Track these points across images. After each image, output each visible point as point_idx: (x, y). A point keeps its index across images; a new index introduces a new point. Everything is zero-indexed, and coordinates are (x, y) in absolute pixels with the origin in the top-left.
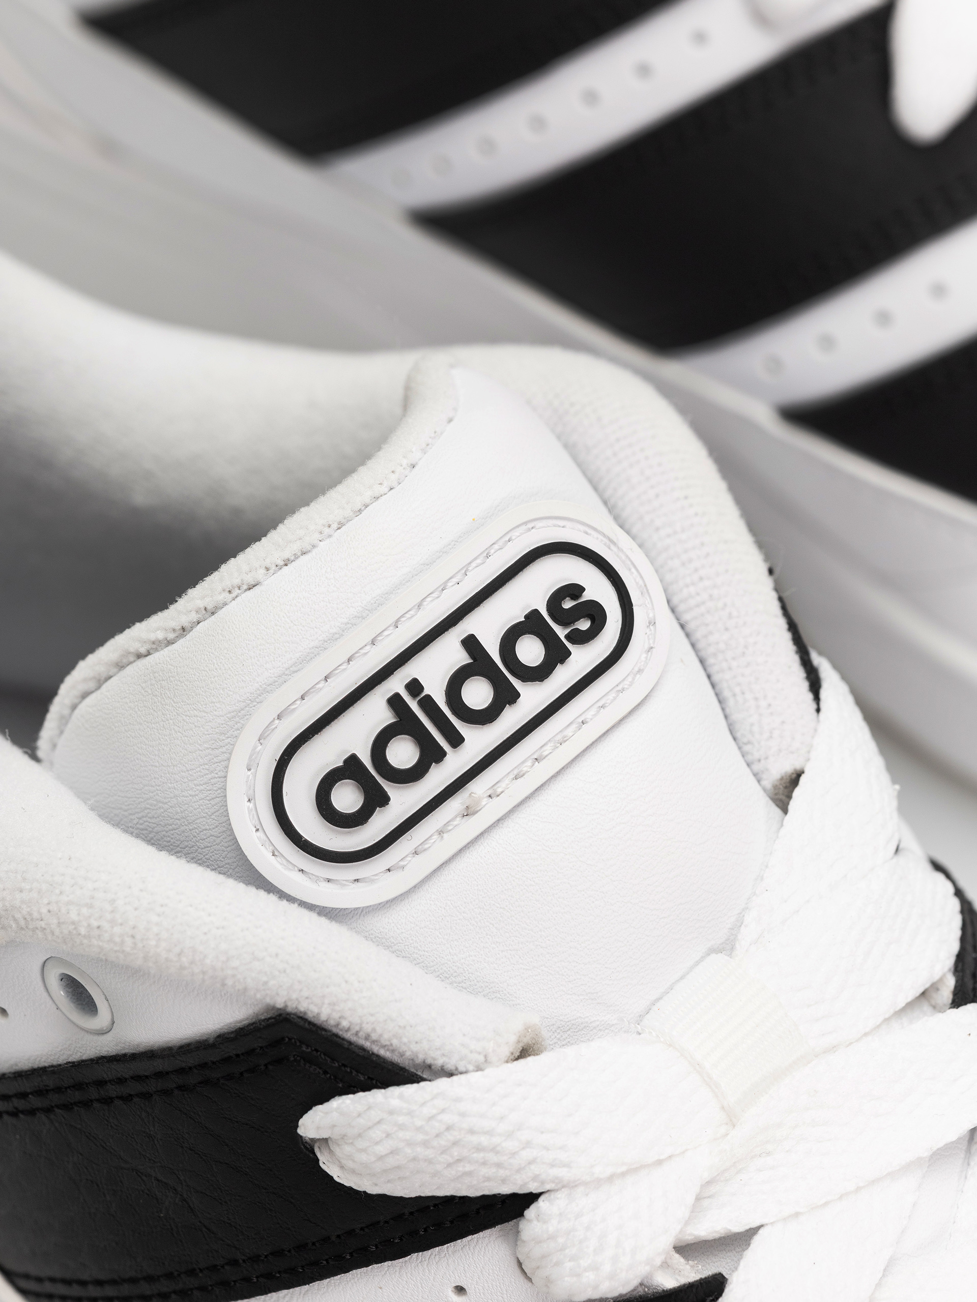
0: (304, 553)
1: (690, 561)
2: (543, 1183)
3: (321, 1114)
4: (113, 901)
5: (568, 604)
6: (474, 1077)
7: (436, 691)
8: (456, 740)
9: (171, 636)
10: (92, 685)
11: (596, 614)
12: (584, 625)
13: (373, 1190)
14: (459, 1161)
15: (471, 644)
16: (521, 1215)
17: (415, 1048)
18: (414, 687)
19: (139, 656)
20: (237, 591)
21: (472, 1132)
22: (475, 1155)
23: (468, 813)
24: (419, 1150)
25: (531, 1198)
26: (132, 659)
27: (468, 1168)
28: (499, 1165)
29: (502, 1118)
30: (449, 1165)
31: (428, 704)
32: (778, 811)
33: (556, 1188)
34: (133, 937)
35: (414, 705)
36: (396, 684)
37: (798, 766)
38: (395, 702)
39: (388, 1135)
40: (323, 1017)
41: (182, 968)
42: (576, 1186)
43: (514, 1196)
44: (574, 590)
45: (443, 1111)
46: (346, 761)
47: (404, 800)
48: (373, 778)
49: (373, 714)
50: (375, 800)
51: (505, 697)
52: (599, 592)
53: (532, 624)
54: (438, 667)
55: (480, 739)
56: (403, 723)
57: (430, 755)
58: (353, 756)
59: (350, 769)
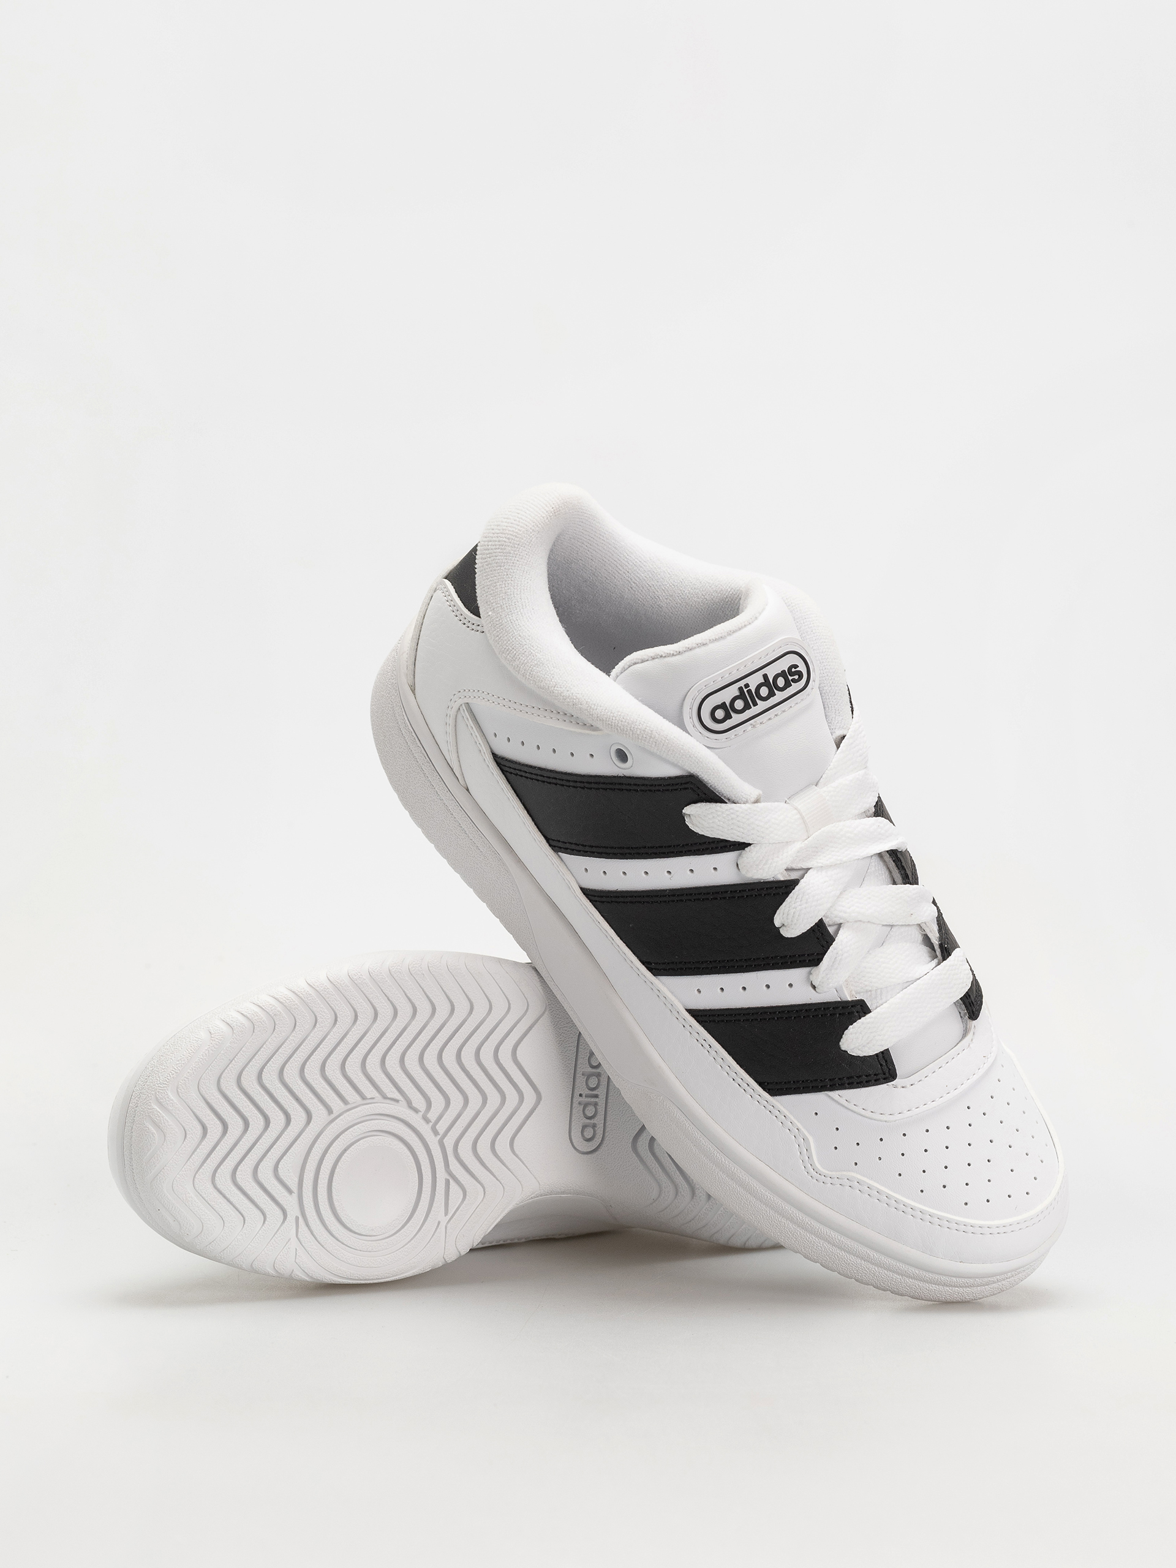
1: (823, 662)
2: (754, 841)
4: (651, 731)
5: (793, 670)
6: (743, 805)
7: (753, 688)
8: (755, 704)
9: (675, 653)
10: (640, 661)
11: (800, 674)
12: (796, 677)
13: (701, 833)
15: (765, 676)
16: (744, 849)
17: (728, 793)
18: (747, 686)
19: (661, 656)
22: (737, 828)
23: (754, 726)
24: (721, 823)
25: (750, 845)
26: (659, 657)
27: (734, 832)
28: (743, 832)
29: (748, 819)
30: (728, 830)
31: (749, 691)
32: (836, 748)
33: (757, 844)
35: (745, 690)
36: (742, 683)
37: (845, 734)
38: (740, 689)
40: (704, 778)
42: (763, 845)
43: (744, 843)
44: (796, 666)
45: (732, 813)
46: (722, 703)
47: (736, 718)
48: (728, 709)
49: (733, 691)
50: (728, 717)
51: (771, 694)
52: (802, 668)
53: (783, 674)
54: (754, 681)
55: (762, 705)
56: (741, 696)
57: (747, 707)
58: (725, 703)
59: (723, 706)
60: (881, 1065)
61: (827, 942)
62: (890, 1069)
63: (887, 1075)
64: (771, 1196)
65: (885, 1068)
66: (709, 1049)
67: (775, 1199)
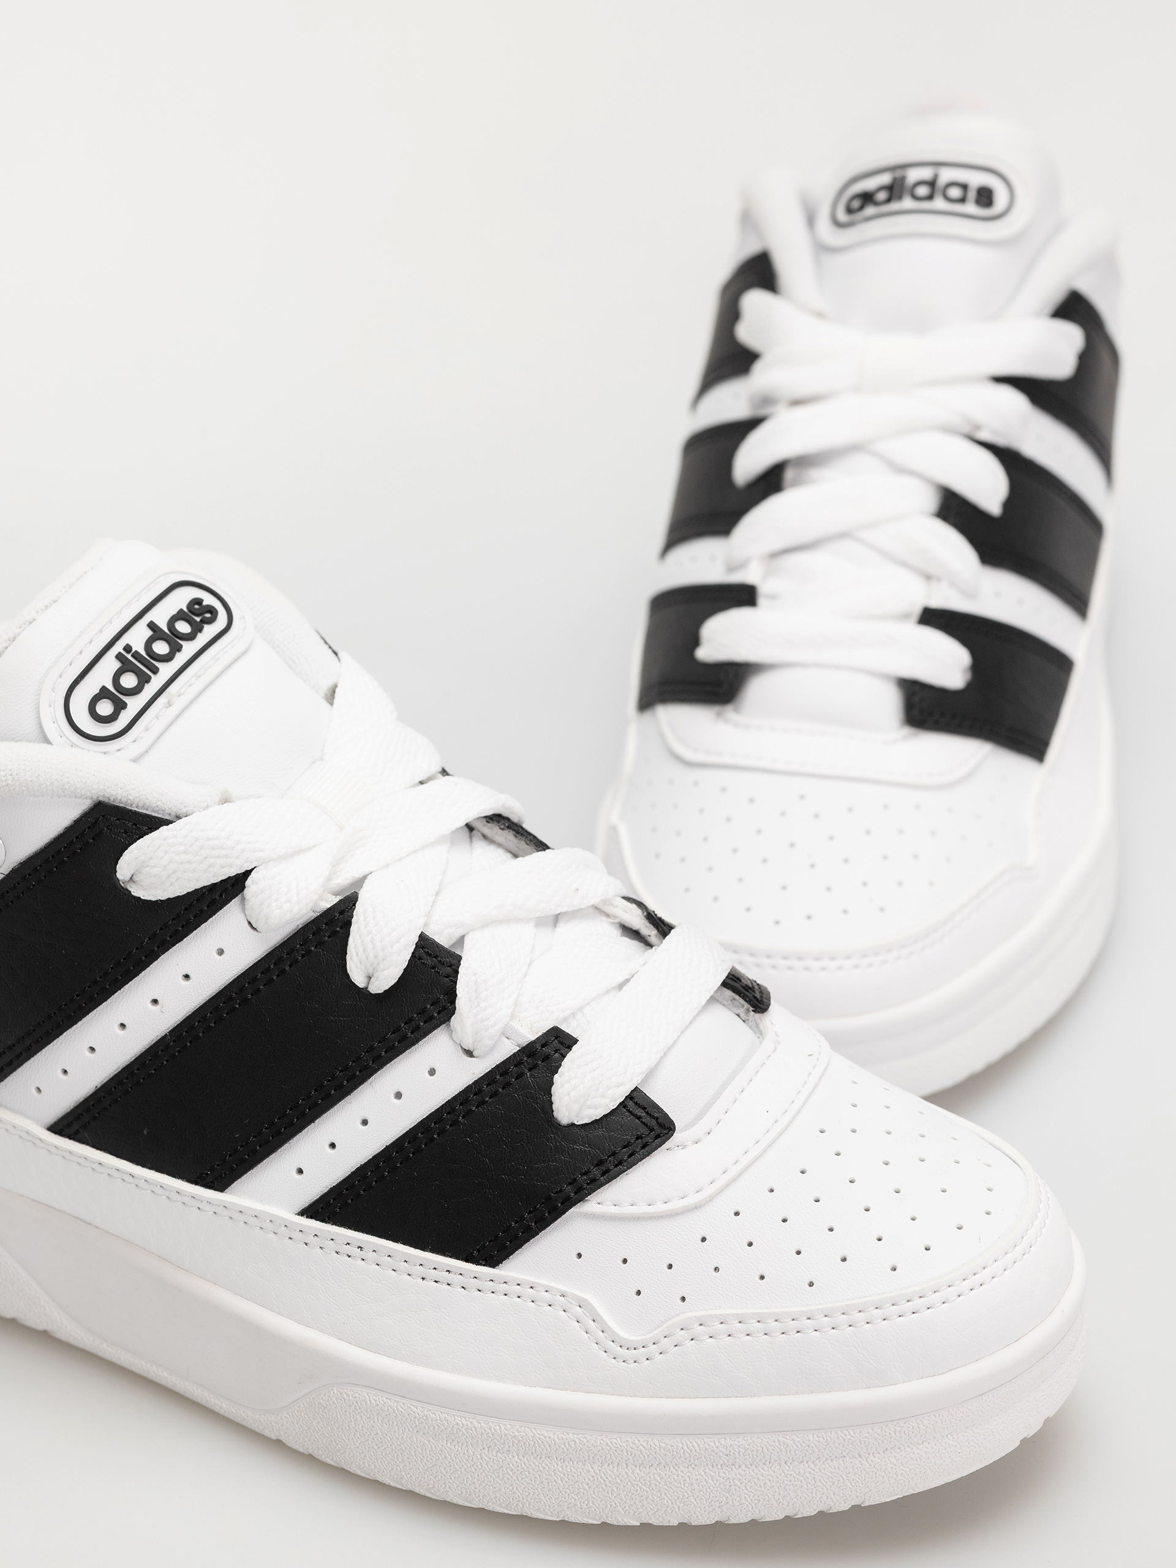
0: (54, 602)
2: (251, 862)
3: (128, 855)
5: (197, 607)
6: (204, 812)
7: (140, 649)
8: (155, 671)
11: (212, 611)
12: (207, 616)
13: (164, 897)
14: (205, 858)
15: (152, 626)
16: (244, 887)
17: (170, 805)
18: (128, 649)
20: (24, 626)
21: (209, 839)
22: (213, 852)
23: (169, 704)
25: (247, 874)
27: (212, 861)
28: (227, 856)
30: (201, 862)
31: (136, 655)
32: (329, 706)
33: (260, 864)
34: (11, 775)
35: (129, 656)
36: (118, 648)
37: (335, 682)
38: (119, 657)
39: (166, 853)
41: (40, 785)
42: (269, 861)
43: (239, 875)
44: (198, 601)
45: (191, 831)
46: (101, 690)
47: (134, 704)
48: (116, 696)
49: (110, 664)
50: (120, 706)
51: (176, 649)
52: (209, 600)
53: (180, 616)
54: (137, 638)
55: (166, 670)
56: (125, 666)
57: (144, 680)
58: (104, 687)
59: (104, 693)
60: (639, 1118)
61: (450, 966)
62: (657, 1119)
63: (658, 1130)
64: (580, 1436)
65: (647, 1119)
66: (362, 1254)
67: (588, 1437)
